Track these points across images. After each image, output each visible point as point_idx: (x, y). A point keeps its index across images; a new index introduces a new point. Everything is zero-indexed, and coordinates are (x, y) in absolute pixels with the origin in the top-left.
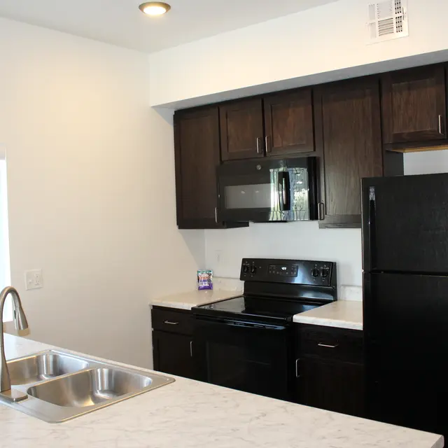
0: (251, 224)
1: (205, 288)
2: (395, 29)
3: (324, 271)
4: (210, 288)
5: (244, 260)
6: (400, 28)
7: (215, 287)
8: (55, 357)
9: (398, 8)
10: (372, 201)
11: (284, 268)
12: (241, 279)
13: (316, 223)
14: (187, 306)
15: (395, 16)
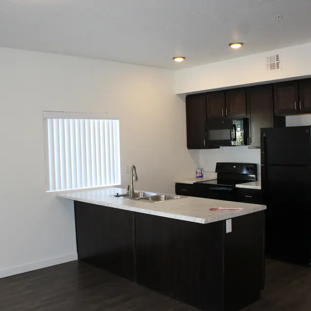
0: (220, 147)
1: (200, 177)
2: (276, 68)
3: (251, 168)
4: (202, 176)
5: (217, 163)
6: (278, 67)
7: (204, 176)
8: (144, 193)
9: (278, 59)
10: (264, 137)
11: (234, 167)
12: (216, 172)
13: (247, 147)
14: (191, 182)
15: (276, 62)
